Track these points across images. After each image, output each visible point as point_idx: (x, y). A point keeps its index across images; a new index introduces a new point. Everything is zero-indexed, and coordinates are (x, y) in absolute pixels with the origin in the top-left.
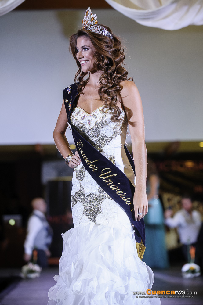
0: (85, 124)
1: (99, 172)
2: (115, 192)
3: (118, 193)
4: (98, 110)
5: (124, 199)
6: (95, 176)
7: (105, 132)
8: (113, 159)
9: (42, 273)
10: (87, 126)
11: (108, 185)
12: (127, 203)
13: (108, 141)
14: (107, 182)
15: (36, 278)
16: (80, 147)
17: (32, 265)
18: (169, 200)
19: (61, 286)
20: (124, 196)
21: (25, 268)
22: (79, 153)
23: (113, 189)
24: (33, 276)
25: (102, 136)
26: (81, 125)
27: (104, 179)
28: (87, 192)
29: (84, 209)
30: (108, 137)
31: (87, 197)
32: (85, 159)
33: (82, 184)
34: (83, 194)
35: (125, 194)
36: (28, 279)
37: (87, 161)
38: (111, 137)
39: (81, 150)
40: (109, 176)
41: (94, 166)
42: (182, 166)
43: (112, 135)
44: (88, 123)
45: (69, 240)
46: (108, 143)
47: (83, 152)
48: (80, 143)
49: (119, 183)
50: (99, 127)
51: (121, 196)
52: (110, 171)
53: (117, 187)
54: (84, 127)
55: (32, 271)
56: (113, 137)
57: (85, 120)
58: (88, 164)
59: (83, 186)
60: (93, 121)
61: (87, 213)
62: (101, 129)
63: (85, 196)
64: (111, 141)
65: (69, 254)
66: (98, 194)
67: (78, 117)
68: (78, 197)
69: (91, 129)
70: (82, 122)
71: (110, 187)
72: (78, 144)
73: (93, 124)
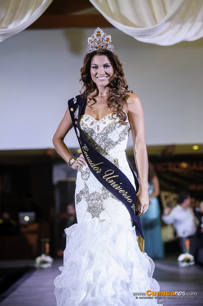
0: (94, 129)
1: (102, 174)
2: (118, 191)
3: (120, 192)
4: (107, 117)
5: (126, 197)
6: (99, 177)
7: (112, 137)
8: (117, 162)
9: (53, 263)
10: (96, 131)
11: (111, 184)
12: (129, 200)
13: (114, 145)
14: (110, 182)
15: (48, 268)
16: (85, 151)
17: (45, 256)
18: (166, 197)
19: (65, 276)
20: (125, 194)
21: (39, 260)
22: (84, 156)
23: (115, 188)
24: (45, 266)
25: (109, 140)
26: (90, 130)
27: (107, 179)
28: (91, 190)
29: (87, 207)
30: (114, 141)
31: (91, 195)
32: (90, 162)
33: (86, 184)
34: (87, 192)
35: (126, 192)
36: (41, 269)
37: (91, 164)
38: (117, 142)
39: (86, 153)
40: (112, 177)
41: (98, 168)
42: (177, 167)
43: (117, 140)
44: (96, 128)
45: (73, 234)
46: (113, 147)
47: (88, 155)
48: (86, 147)
49: (121, 183)
50: (107, 132)
51: (123, 195)
52: (113, 173)
53: (120, 187)
54: (92, 132)
55: (44, 262)
56: (118, 142)
57: (94, 125)
58: (92, 167)
59: (87, 185)
60: (102, 126)
61: (90, 210)
62: (109, 134)
63: (89, 195)
64: (116, 145)
65: (72, 246)
66: (101, 192)
67: (88, 123)
68: (83, 195)
69: (99, 134)
70: (91, 127)
71: (113, 187)
72: (84, 148)
73: (101, 130)
